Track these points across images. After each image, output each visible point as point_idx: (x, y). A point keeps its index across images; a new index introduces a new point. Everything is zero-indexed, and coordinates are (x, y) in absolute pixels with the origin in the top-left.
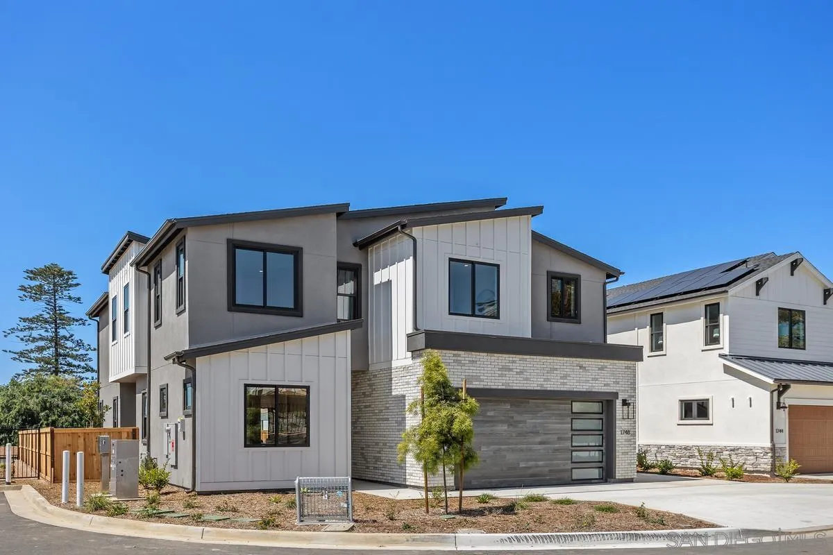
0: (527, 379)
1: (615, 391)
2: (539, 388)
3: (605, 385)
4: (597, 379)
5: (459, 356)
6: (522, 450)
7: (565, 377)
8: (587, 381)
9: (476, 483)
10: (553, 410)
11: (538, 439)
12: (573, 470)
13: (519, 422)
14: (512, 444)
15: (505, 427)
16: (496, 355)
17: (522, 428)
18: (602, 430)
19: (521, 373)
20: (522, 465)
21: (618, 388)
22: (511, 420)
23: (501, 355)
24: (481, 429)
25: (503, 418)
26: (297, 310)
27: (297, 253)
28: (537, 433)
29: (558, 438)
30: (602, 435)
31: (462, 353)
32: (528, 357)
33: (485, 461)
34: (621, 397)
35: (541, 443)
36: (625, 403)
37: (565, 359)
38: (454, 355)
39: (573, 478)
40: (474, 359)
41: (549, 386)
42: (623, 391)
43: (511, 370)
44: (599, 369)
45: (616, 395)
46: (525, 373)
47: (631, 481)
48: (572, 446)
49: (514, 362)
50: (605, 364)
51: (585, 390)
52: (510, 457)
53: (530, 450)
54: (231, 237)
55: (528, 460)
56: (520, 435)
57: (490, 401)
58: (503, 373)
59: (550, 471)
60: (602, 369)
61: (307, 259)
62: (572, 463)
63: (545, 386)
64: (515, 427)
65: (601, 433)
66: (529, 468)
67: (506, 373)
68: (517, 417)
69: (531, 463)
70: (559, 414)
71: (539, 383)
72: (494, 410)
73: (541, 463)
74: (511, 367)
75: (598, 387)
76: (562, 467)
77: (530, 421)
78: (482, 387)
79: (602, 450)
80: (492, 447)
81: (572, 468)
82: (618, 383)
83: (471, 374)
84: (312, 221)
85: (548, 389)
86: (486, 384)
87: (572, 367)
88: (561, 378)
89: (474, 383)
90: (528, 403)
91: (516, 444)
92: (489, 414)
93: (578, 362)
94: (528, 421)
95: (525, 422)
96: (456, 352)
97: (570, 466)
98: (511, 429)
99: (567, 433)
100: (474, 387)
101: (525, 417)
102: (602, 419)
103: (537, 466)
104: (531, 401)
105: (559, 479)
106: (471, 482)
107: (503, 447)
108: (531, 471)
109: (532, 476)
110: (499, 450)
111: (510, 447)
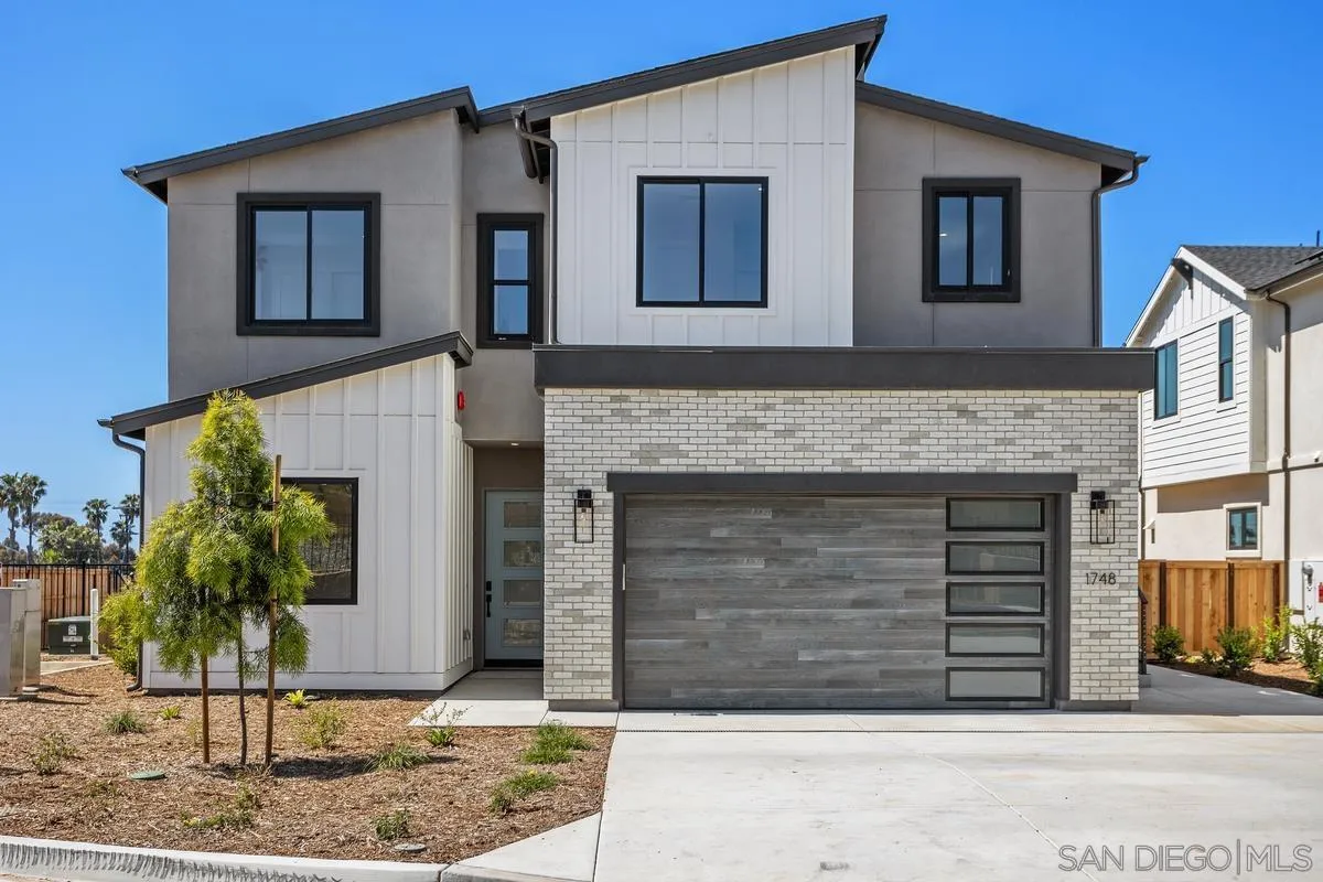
0: (804, 447)
1: (1069, 470)
2: (838, 469)
3: (1036, 456)
4: (1011, 442)
5: (625, 399)
6: (805, 621)
7: (914, 438)
8: (978, 448)
9: (682, 696)
10: (889, 521)
11: (851, 594)
12: (953, 674)
13: (798, 552)
14: (778, 605)
15: (759, 565)
16: (720, 393)
17: (806, 565)
18: (1041, 573)
19: (789, 432)
20: (804, 657)
21: (1078, 463)
22: (774, 547)
23: (733, 393)
24: (693, 569)
25: (753, 543)
26: (369, 324)
27: (368, 204)
28: (846, 579)
29: (906, 592)
30: (1042, 585)
31: (633, 393)
32: (809, 393)
33: (706, 645)
34: (1086, 484)
35: (856, 604)
36: (1098, 500)
37: (915, 393)
38: (614, 399)
39: (953, 693)
40: (662, 406)
41: (866, 464)
42: (1093, 470)
43: (762, 426)
44: (1017, 415)
45: (1070, 481)
46: (800, 434)
47: (1124, 707)
48: (949, 613)
49: (768, 407)
50: (1036, 401)
51: (973, 470)
52: (772, 637)
53: (828, 620)
54: (244, 189)
55: (821, 646)
56: (800, 582)
57: (719, 503)
58: (740, 434)
59: (883, 673)
60: (1028, 413)
61: (389, 216)
62: (949, 654)
63: (855, 463)
64: (788, 563)
65: (1039, 579)
66: (828, 664)
67: (747, 434)
68: (790, 540)
69: (828, 654)
70: (912, 532)
71: (839, 455)
72: (731, 524)
73: (856, 654)
74: (759, 421)
75: (1014, 461)
76: (919, 666)
77: (826, 550)
78: (683, 469)
79: (1042, 626)
80: (726, 612)
81: (949, 670)
82: (1079, 449)
83: (654, 441)
84: (401, 137)
85: (865, 469)
86: (694, 461)
87: (935, 414)
88: (903, 442)
89: (663, 461)
90: (822, 504)
91: (787, 607)
92: (715, 533)
93: (953, 401)
94: (819, 549)
95: (813, 553)
96: (617, 392)
97: (941, 662)
98: (774, 568)
99: (933, 581)
100: (663, 469)
101: (814, 539)
102: (1042, 544)
103: (848, 661)
104: (827, 500)
105: (912, 695)
106: (669, 693)
107: (754, 612)
108: (826, 674)
109: (831, 683)
110: (741, 619)
111: (772, 611)
